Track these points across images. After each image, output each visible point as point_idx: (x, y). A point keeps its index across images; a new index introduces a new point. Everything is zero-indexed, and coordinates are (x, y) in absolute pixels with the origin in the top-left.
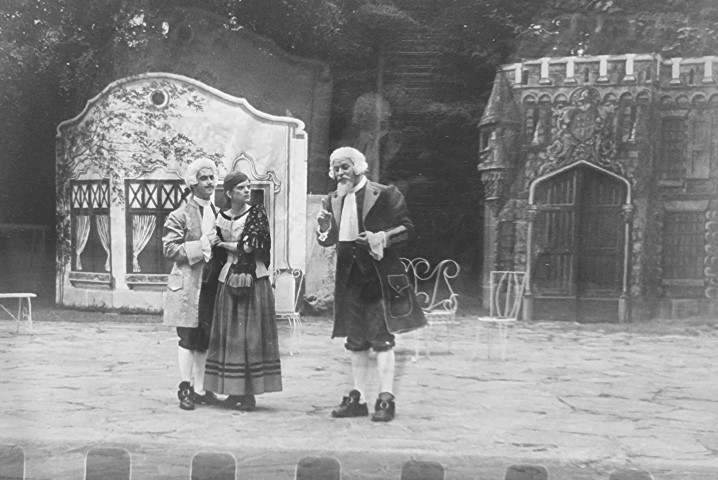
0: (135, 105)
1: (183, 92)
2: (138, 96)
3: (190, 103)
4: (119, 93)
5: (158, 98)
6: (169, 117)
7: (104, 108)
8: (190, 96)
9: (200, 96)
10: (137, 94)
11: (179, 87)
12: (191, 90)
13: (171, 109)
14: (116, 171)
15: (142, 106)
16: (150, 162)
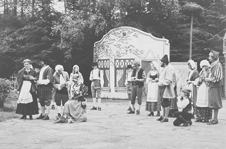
0: (118, 36)
2: (118, 34)
3: (134, 35)
4: (113, 33)
5: (124, 34)
6: (128, 40)
7: (108, 38)
8: (134, 33)
9: (137, 33)
11: (131, 31)
12: (134, 31)
13: (128, 37)
14: (112, 56)
15: (119, 37)
16: (122, 53)
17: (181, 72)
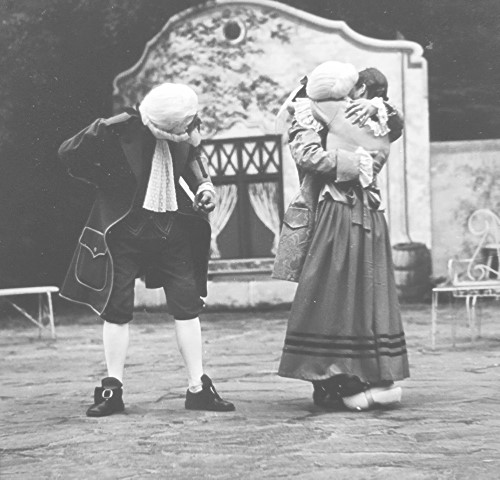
0: (204, 43)
1: (264, 21)
2: (207, 31)
3: (274, 35)
4: (182, 29)
5: (232, 31)
6: (248, 55)
7: (166, 51)
8: (273, 24)
9: (286, 23)
10: (206, 28)
11: (259, 14)
12: (274, 17)
13: (250, 44)
15: (212, 43)
16: (226, 115)
17: (485, 184)
